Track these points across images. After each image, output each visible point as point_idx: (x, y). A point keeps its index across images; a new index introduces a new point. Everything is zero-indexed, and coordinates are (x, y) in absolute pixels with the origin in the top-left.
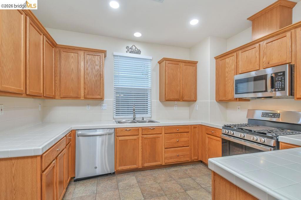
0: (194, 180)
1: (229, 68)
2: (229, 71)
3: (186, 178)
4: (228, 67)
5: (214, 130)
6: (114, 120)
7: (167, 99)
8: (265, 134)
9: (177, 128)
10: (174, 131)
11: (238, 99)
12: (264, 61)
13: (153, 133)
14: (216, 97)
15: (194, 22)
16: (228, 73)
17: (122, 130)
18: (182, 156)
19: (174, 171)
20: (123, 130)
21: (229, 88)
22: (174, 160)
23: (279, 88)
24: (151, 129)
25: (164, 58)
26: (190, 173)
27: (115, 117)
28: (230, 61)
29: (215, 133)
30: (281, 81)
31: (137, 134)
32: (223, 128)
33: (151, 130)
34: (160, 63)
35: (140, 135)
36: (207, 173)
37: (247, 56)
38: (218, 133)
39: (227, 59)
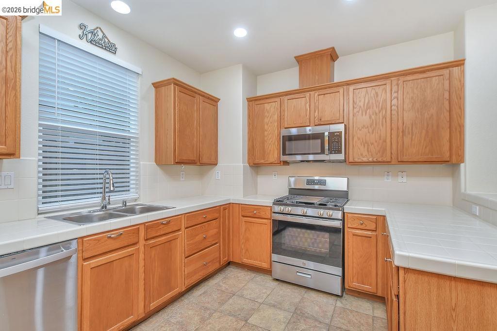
0: (242, 296)
1: (271, 118)
2: (270, 123)
3: (229, 299)
4: (268, 116)
5: (255, 209)
6: (40, 216)
7: (179, 161)
8: (325, 205)
9: (203, 214)
10: (201, 220)
11: (282, 162)
12: (316, 116)
13: (167, 232)
14: (249, 159)
15: (240, 33)
16: (267, 125)
17: (98, 240)
18: (210, 262)
19: (201, 295)
20: (102, 237)
21: (270, 147)
22: (200, 274)
23: (336, 150)
24: (162, 224)
25: (174, 79)
26: (227, 287)
27: (43, 207)
28: (271, 107)
29: (259, 213)
30: (337, 142)
31: (134, 240)
32: (274, 204)
33: (162, 226)
34: (157, 86)
35: (142, 242)
36: (249, 278)
37: (294, 106)
38: (263, 213)
39: (266, 105)
